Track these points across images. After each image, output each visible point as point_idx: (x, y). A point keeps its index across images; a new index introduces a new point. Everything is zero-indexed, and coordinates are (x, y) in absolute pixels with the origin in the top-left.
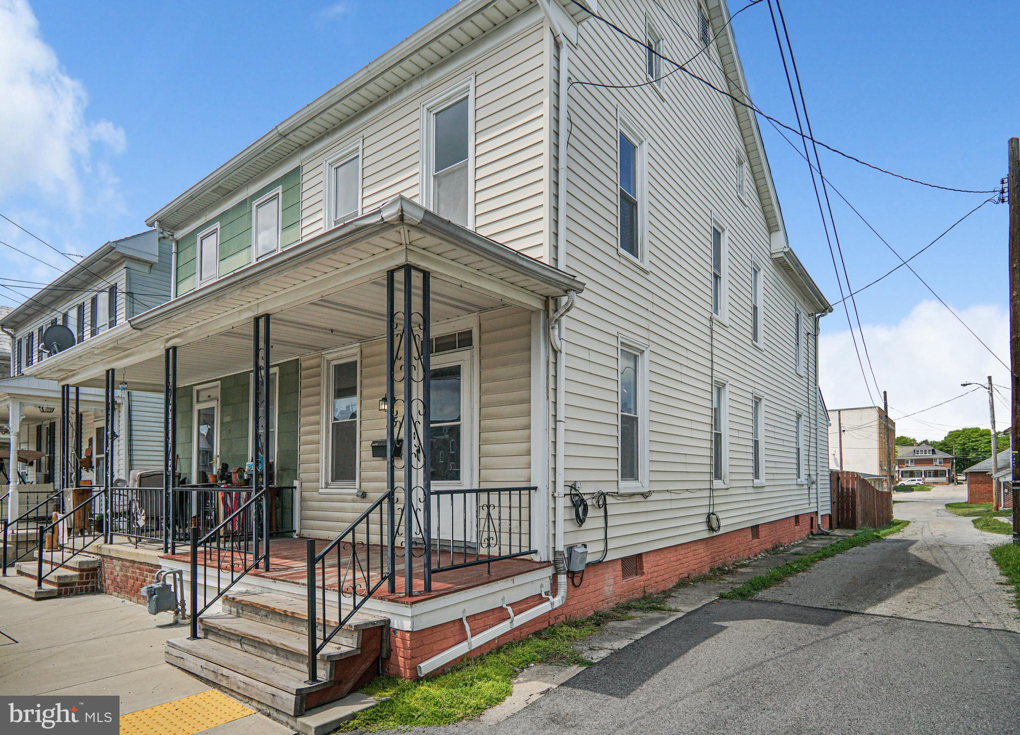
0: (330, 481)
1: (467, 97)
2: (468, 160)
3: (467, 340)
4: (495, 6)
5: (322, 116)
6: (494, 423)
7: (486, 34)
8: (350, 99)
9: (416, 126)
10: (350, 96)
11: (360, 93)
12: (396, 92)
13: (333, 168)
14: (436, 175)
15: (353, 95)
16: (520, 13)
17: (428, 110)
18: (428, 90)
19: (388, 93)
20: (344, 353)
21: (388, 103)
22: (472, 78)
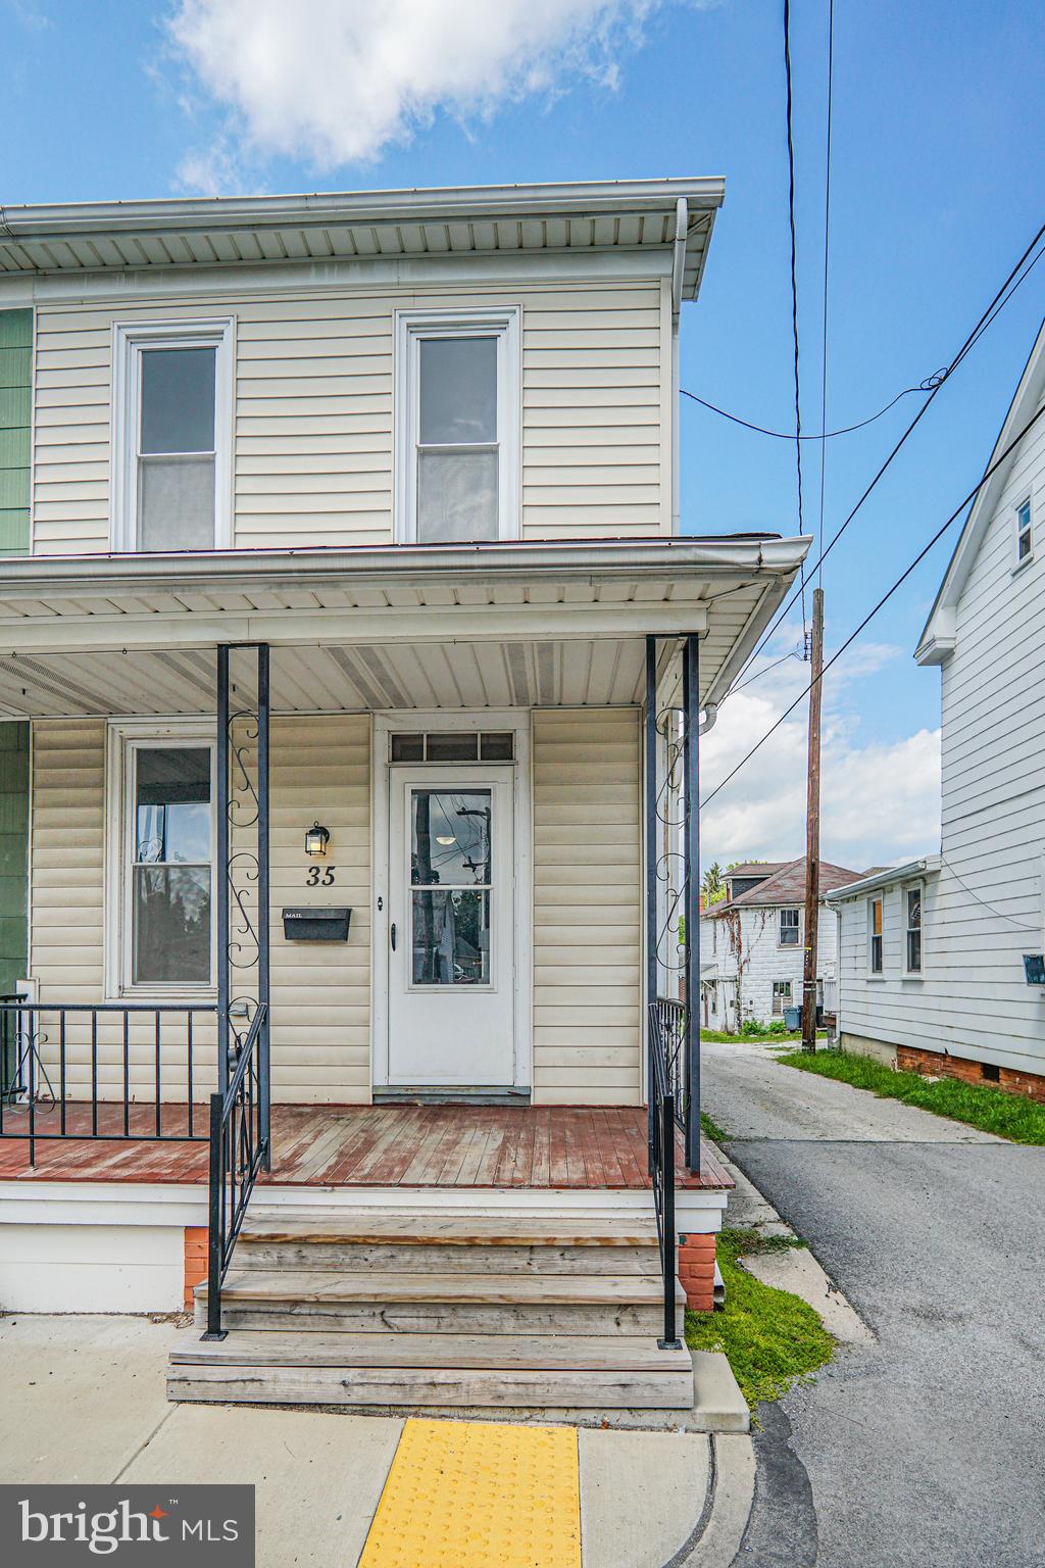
0: (128, 983)
1: (495, 338)
2: (498, 445)
3: (498, 748)
4: (594, 220)
5: (142, 238)
6: (562, 892)
7: (545, 251)
8: (231, 236)
9: (381, 346)
10: (233, 230)
11: (258, 235)
12: (331, 265)
13: (135, 348)
14: (423, 448)
15: (240, 232)
16: (618, 248)
17: (408, 327)
18: (411, 292)
19: (309, 260)
20: (175, 730)
21: (313, 279)
22: (518, 311)
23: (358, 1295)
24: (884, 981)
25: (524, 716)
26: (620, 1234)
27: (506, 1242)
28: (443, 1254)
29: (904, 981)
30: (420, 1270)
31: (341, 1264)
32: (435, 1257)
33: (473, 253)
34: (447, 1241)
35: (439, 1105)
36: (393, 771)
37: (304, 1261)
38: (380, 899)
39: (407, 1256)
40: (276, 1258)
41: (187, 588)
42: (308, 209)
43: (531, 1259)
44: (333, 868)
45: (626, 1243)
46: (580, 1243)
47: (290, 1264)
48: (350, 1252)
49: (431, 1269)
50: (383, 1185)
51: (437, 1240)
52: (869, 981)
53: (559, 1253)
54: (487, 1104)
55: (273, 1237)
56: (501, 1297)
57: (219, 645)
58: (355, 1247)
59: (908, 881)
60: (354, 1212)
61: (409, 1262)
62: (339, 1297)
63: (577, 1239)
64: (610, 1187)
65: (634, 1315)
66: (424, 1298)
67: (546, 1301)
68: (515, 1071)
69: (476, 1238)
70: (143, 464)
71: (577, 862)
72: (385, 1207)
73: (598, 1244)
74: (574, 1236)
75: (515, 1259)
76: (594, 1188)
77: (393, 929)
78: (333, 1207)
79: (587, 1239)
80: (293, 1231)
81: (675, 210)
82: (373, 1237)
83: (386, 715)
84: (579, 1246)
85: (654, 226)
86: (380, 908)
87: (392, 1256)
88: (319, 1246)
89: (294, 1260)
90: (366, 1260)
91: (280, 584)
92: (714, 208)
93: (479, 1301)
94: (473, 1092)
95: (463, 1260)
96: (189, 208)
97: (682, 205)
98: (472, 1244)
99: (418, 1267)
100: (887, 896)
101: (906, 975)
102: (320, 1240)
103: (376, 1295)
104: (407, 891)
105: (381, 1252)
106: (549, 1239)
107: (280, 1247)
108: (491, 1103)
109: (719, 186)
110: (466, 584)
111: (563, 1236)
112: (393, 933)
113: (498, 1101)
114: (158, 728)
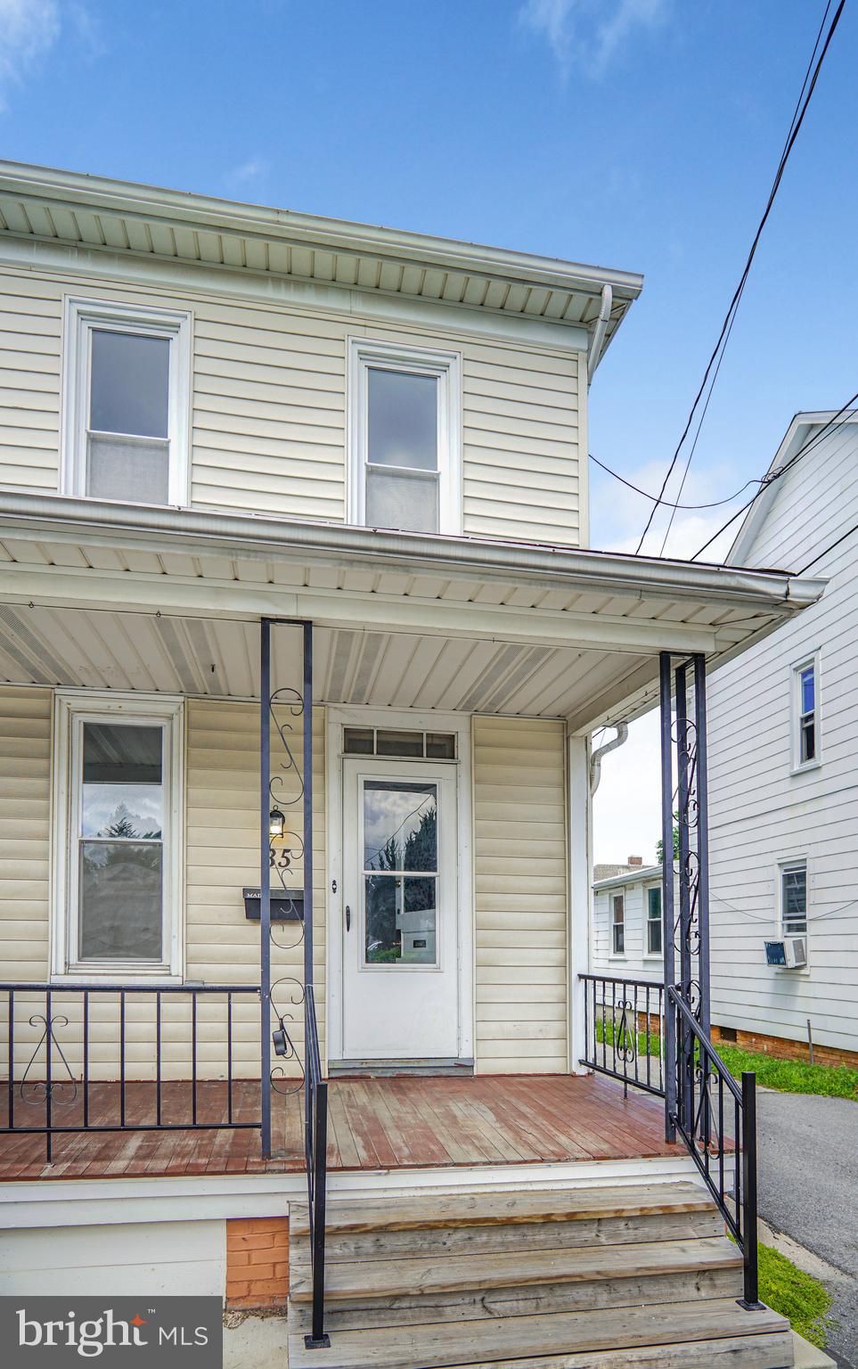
0: (73, 959)
1: (435, 378)
2: (438, 474)
3: (442, 748)
4: (531, 289)
5: (105, 216)
6: (500, 881)
7: (482, 309)
8: (197, 233)
9: (335, 366)
10: (199, 227)
11: (224, 239)
12: (288, 282)
13: (85, 325)
14: (372, 467)
15: (207, 231)
16: (543, 318)
17: (359, 353)
18: (363, 322)
19: (266, 273)
20: (127, 706)
21: (268, 292)
22: (458, 357)
23: (463, 1283)
24: (626, 961)
25: (466, 720)
26: (678, 1201)
27: (579, 1217)
28: (519, 1233)
29: (645, 961)
30: (497, 1249)
31: (420, 1250)
32: (511, 1236)
33: (419, 298)
34: (525, 1220)
35: (390, 1077)
36: (346, 761)
37: (382, 1249)
38: (334, 882)
39: (484, 1238)
40: (353, 1250)
41: (252, 554)
42: (278, 222)
43: (599, 1231)
44: (288, 851)
45: (685, 1210)
46: (645, 1212)
47: (367, 1254)
48: (429, 1238)
49: (508, 1248)
50: (438, 1166)
51: (516, 1220)
52: (610, 961)
53: (623, 1223)
54: (435, 1074)
55: (353, 1227)
56: (598, 1273)
57: (262, 619)
58: (434, 1232)
59: (648, 881)
60: (406, 1194)
61: (486, 1243)
62: (444, 1288)
63: (642, 1209)
64: (645, 1156)
65: (711, 1279)
66: (526, 1281)
67: (639, 1274)
68: (459, 1044)
69: (552, 1214)
70: (92, 440)
71: (512, 855)
72: (437, 1187)
73: (660, 1212)
74: (639, 1206)
75: (585, 1232)
76: (632, 1158)
77: (348, 911)
78: (385, 1190)
79: (652, 1209)
80: (372, 1219)
81: (600, 294)
82: (455, 1221)
83: (340, 709)
84: (644, 1216)
85: (579, 304)
86: (334, 890)
87: (469, 1238)
88: (397, 1234)
89: (372, 1250)
90: (445, 1244)
91: (351, 562)
92: (631, 300)
93: (578, 1279)
94: (423, 1064)
95: (538, 1237)
96: (160, 196)
97: (608, 292)
98: (548, 1220)
99: (495, 1247)
100: (628, 892)
101: (647, 956)
102: (401, 1227)
103: (480, 1282)
104: (360, 874)
105: (459, 1236)
106: (617, 1211)
107: (356, 1237)
108: (438, 1074)
109: (638, 281)
110: (530, 584)
111: (630, 1207)
112: (348, 915)
113: (444, 1072)
114: (110, 704)
